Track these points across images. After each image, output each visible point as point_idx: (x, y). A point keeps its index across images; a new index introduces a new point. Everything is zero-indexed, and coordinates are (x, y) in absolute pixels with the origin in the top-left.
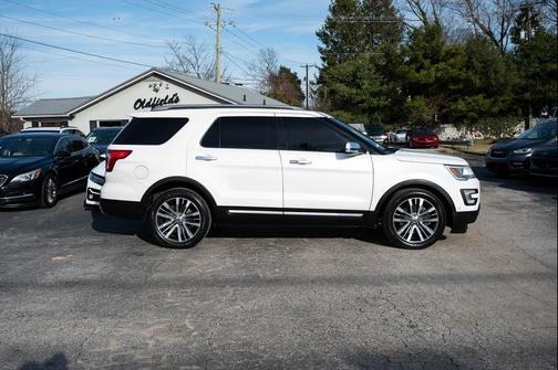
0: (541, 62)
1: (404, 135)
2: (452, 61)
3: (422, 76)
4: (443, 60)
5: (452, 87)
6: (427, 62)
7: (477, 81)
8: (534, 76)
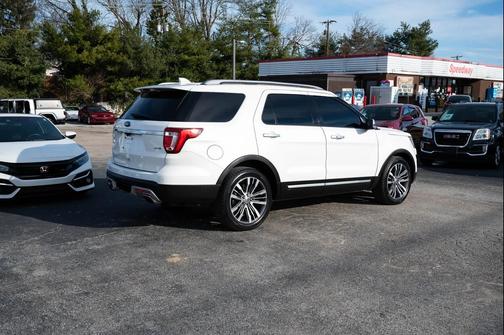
0: (177, 53)
1: (76, 113)
2: (109, 45)
3: (84, 56)
4: (101, 44)
5: (109, 69)
6: (87, 44)
7: (131, 65)
8: (172, 64)
